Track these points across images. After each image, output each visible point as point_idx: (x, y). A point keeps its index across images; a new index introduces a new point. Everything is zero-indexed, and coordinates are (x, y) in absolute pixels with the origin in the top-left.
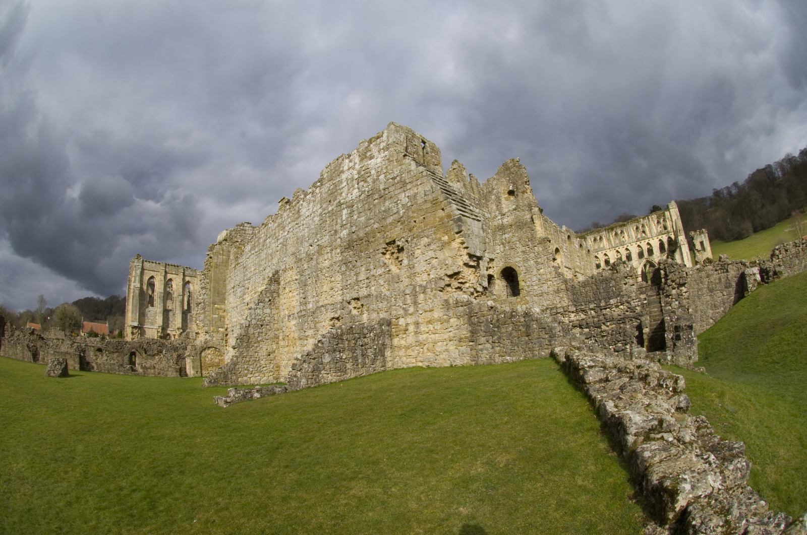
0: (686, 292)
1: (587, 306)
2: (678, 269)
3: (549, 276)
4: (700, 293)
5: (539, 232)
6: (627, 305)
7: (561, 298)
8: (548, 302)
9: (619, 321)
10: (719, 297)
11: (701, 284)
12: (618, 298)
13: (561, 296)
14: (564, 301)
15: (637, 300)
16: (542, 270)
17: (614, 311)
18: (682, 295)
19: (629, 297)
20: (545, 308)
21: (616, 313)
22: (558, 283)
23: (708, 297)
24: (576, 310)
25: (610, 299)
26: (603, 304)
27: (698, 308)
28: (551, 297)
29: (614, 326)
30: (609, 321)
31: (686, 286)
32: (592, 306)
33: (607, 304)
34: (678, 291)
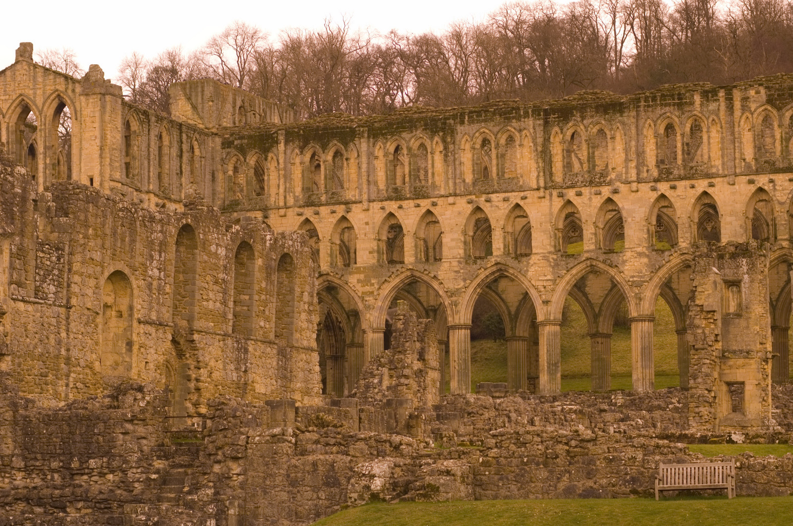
2: (235, 425)
6: (120, 475)
9: (99, 502)
10: (307, 499)
12: (105, 460)
18: (230, 478)
19: (126, 462)
21: (97, 486)
23: (285, 493)
24: (26, 466)
25: (90, 458)
26: (75, 464)
29: (89, 511)
30: (80, 500)
31: (241, 462)
33: (84, 466)
34: (224, 469)
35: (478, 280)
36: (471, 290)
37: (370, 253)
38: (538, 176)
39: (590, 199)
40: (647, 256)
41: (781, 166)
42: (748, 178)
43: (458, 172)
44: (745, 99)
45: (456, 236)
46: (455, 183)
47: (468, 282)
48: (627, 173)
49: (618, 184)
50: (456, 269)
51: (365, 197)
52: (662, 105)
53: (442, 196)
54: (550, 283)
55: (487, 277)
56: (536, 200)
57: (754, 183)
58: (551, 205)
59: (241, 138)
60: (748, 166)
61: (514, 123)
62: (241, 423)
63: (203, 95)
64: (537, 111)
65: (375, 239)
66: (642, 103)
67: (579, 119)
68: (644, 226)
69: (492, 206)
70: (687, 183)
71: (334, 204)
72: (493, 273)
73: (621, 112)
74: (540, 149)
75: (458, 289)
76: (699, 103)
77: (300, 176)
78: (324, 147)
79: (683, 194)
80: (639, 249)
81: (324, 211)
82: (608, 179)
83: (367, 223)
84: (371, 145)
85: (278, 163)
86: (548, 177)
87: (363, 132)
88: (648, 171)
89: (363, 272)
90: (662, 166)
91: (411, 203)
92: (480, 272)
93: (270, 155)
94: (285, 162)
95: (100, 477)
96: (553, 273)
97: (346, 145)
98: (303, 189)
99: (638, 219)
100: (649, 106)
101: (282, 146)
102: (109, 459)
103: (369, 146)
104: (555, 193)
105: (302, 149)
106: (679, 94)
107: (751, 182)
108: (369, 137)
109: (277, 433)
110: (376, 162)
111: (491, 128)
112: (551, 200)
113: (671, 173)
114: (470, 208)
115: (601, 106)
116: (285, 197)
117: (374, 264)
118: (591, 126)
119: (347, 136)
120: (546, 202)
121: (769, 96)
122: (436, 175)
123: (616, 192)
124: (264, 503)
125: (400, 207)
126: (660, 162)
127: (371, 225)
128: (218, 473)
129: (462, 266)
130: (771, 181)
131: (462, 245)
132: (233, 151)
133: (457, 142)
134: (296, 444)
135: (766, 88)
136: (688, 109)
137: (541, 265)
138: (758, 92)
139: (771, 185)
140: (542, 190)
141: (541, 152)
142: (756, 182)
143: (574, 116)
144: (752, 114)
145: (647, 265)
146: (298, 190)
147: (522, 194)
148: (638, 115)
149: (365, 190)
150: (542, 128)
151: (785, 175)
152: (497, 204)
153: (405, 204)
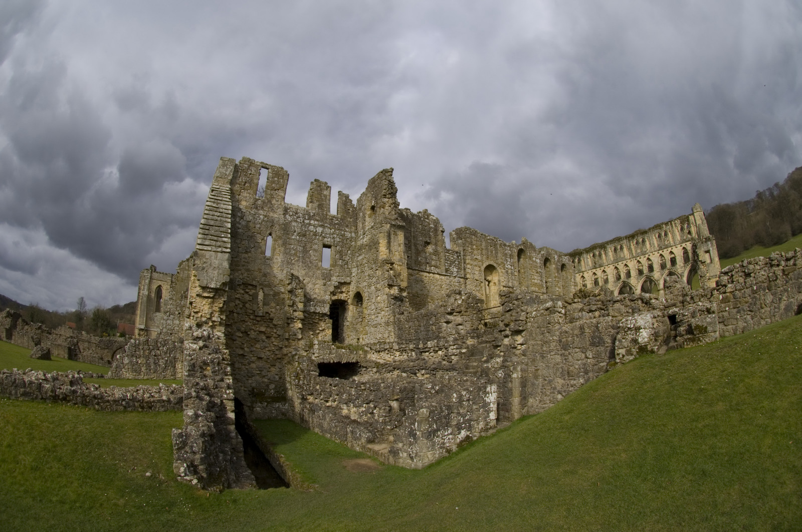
0: (522, 344)
1: (407, 345)
2: (518, 306)
3: (383, 305)
4: (545, 349)
5: (382, 253)
6: (445, 351)
7: (390, 332)
8: (380, 335)
9: (433, 371)
10: (577, 359)
11: (547, 334)
12: (436, 341)
13: (389, 329)
14: (391, 337)
15: (455, 347)
16: (379, 298)
17: (433, 356)
18: (515, 348)
19: (447, 342)
20: (377, 341)
21: (433, 359)
22: (389, 313)
23: (559, 356)
24: (399, 348)
25: (428, 341)
26: (421, 346)
27: (540, 372)
28: (382, 329)
29: (428, 376)
30: (423, 369)
31: (523, 334)
32: (411, 346)
33: (425, 346)
34: (511, 341)
39: (643, 259)
41: (687, 240)
42: (680, 245)
44: (675, 224)
48: (651, 250)
49: (650, 253)
52: (656, 229)
60: (680, 242)
62: (522, 303)
70: (666, 249)
73: (646, 233)
76: (665, 227)
79: (666, 253)
80: (658, 270)
82: (647, 252)
88: (656, 248)
95: (435, 353)
99: (656, 262)
100: (653, 230)
102: (438, 341)
109: (549, 306)
113: (662, 248)
123: (649, 256)
124: (542, 366)
126: (658, 245)
128: (507, 345)
130: (686, 245)
134: (565, 314)
136: (662, 229)
138: (678, 221)
144: (678, 227)
148: (651, 233)
151: (689, 242)
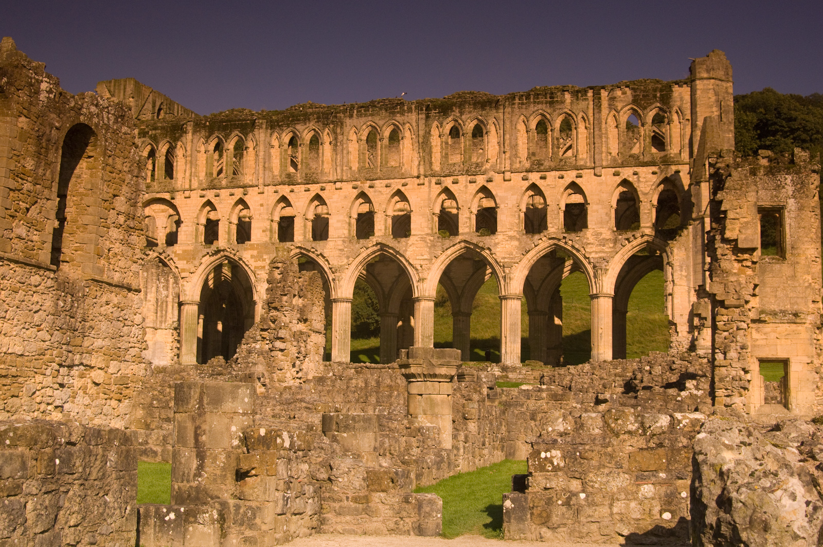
35: (360, 258)
36: (353, 267)
37: (264, 231)
38: (419, 165)
39: (466, 186)
40: (518, 240)
41: (646, 160)
42: (614, 170)
43: (345, 160)
44: (612, 99)
45: (341, 218)
46: (342, 170)
47: (351, 259)
48: (501, 163)
49: (492, 173)
50: (341, 247)
51: (261, 181)
52: (535, 102)
53: (330, 182)
54: (426, 262)
55: (369, 256)
56: (416, 186)
57: (619, 175)
58: (430, 191)
59: (155, 129)
60: (614, 160)
61: (398, 117)
63: (124, 92)
64: (419, 106)
65: (268, 219)
66: (517, 101)
67: (458, 115)
68: (516, 212)
69: (375, 192)
70: (558, 173)
71: (233, 187)
72: (374, 252)
73: (497, 108)
74: (421, 140)
75: (341, 266)
76: (570, 101)
77: (205, 162)
78: (227, 137)
79: (553, 183)
80: (511, 233)
81: (224, 193)
82: (484, 167)
83: (262, 205)
84: (268, 135)
85: (186, 151)
86: (428, 166)
87: (262, 123)
88: (520, 162)
89: (256, 249)
90: (533, 158)
91: (303, 187)
92: (362, 250)
93: (179, 143)
94: (191, 150)
96: (430, 253)
97: (246, 135)
98: (206, 174)
99: (510, 206)
100: (522, 104)
101: (189, 136)
103: (266, 136)
104: (434, 180)
105: (207, 138)
106: (552, 93)
107: (616, 174)
108: (267, 128)
110: (273, 151)
111: (377, 122)
112: (430, 186)
113: (542, 165)
114: (356, 192)
115: (479, 103)
116: (190, 181)
117: (266, 241)
118: (469, 121)
119: (247, 126)
120: (425, 189)
121: (634, 96)
122: (325, 163)
123: (490, 180)
125: (292, 191)
126: (531, 155)
127: (265, 207)
129: (346, 245)
130: (635, 174)
131: (346, 226)
132: (148, 140)
133: (345, 134)
135: (633, 89)
136: (559, 107)
137: (418, 246)
138: (624, 93)
139: (635, 177)
140: (422, 177)
141: (423, 143)
142: (621, 174)
143: (454, 111)
144: (618, 112)
145: (518, 248)
146: (202, 175)
147: (403, 181)
148: (513, 112)
149: (261, 175)
150: (424, 121)
151: (649, 168)
152: (380, 189)
153: (295, 188)
